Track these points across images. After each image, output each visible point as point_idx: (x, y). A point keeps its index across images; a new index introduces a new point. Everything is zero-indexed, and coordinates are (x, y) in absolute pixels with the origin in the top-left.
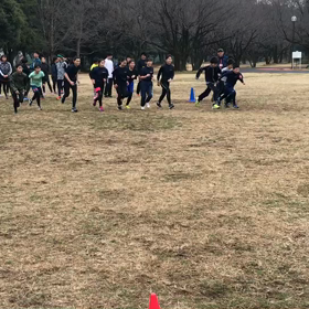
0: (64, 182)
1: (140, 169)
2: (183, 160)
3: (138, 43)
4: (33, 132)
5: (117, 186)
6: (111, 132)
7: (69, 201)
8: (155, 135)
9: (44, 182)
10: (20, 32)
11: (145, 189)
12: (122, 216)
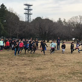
0: (10, 70)
1: (30, 67)
2: (41, 65)
3: (33, 35)
4: (3, 57)
5: (23, 71)
6: (24, 58)
7: (10, 74)
8: (35, 59)
9: (5, 70)
10: (2, 31)
11: (30, 72)
12: (23, 78)
